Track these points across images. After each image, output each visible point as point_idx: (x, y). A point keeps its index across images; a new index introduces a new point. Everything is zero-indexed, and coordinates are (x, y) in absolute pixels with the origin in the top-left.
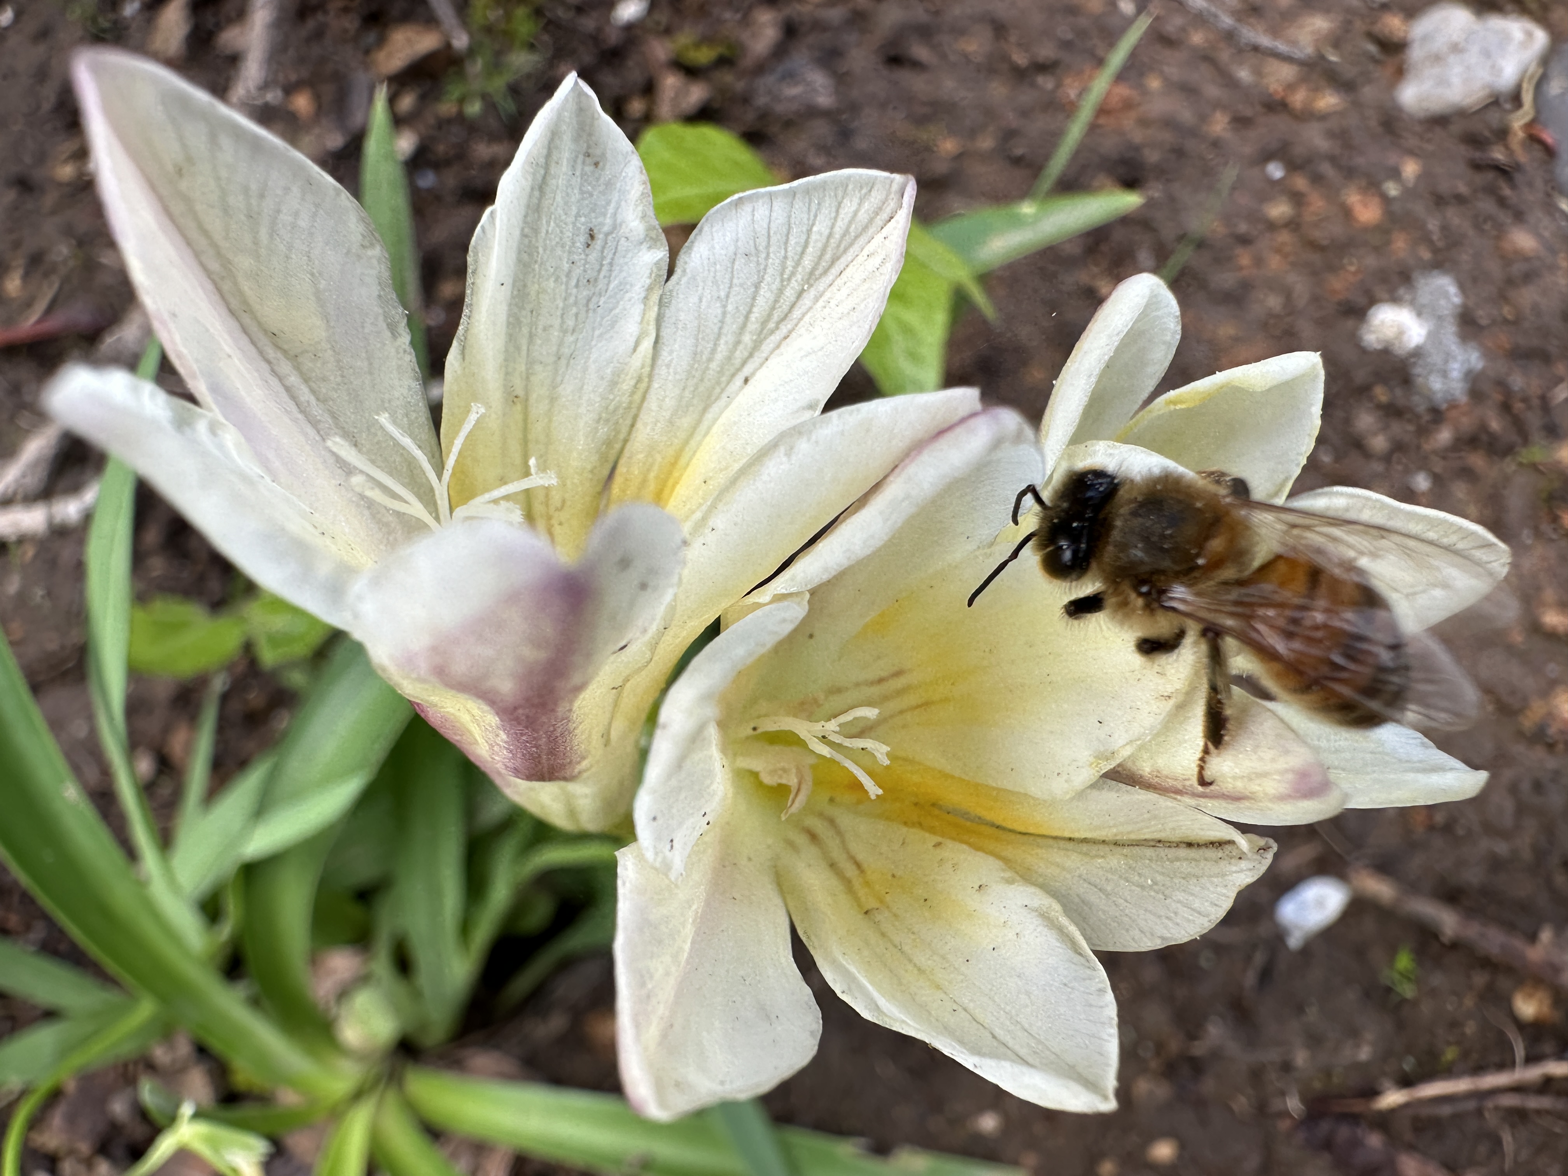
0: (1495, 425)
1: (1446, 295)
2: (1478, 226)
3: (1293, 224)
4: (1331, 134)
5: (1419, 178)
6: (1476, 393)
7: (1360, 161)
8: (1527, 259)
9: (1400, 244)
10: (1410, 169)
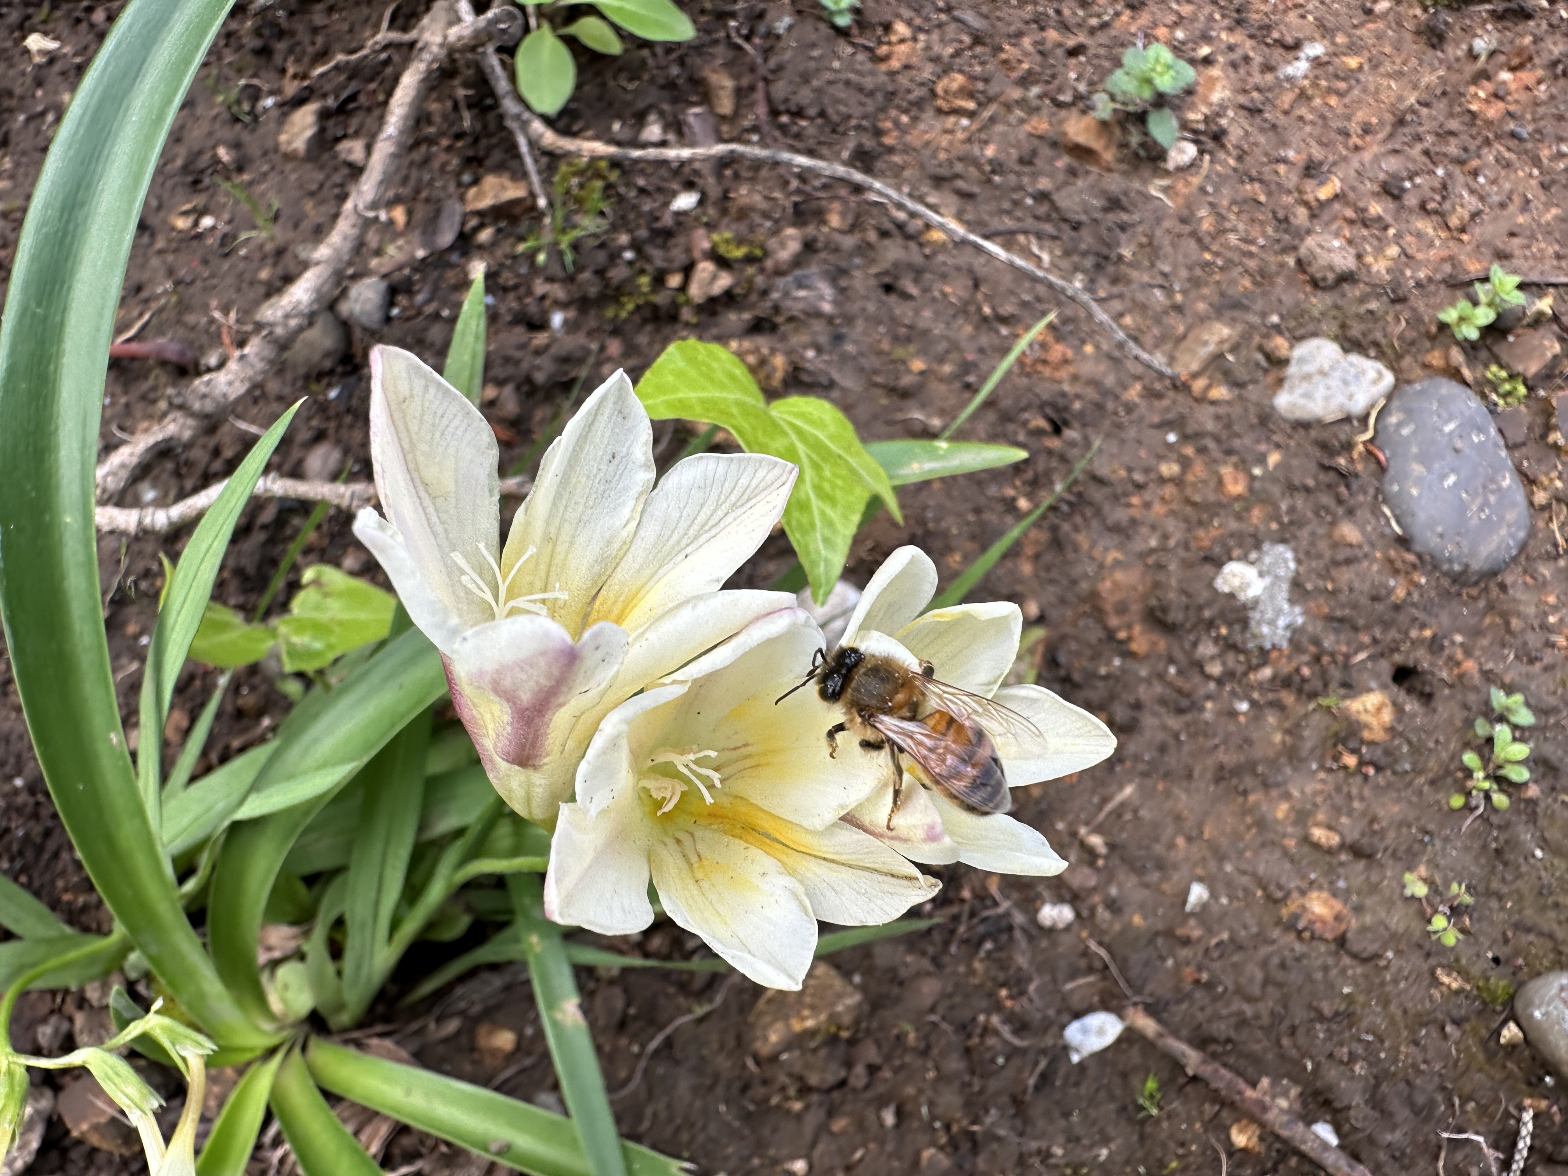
0: (1306, 671)
1: (1286, 561)
2: (1317, 514)
3: (1178, 482)
4: (1217, 418)
5: (1277, 466)
6: (1296, 645)
7: (1237, 443)
8: (1351, 546)
9: (1256, 514)
10: (1274, 458)
